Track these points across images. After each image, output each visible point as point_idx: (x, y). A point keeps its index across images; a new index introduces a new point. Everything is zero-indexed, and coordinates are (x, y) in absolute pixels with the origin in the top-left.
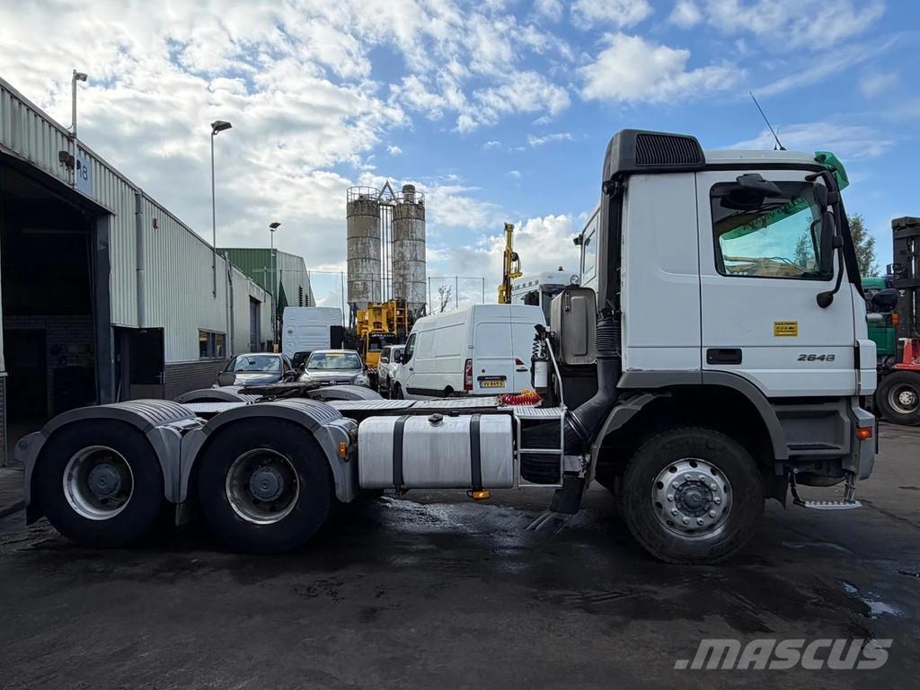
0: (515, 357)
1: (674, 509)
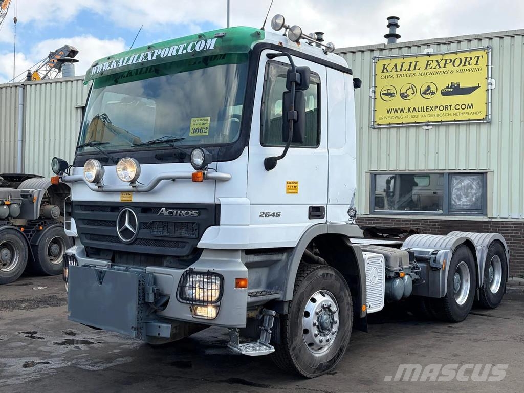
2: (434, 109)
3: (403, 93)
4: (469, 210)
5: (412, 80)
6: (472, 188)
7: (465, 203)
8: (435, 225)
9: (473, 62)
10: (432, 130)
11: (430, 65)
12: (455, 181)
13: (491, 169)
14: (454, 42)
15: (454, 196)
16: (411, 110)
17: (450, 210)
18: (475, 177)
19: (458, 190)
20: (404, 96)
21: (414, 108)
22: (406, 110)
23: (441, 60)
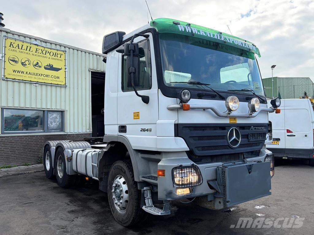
2: (40, 75)
3: (23, 63)
4: (56, 130)
5: (29, 57)
6: (57, 118)
7: (54, 126)
8: (42, 138)
9: (59, 56)
10: (39, 87)
11: (38, 51)
12: (49, 114)
13: (66, 109)
14: (49, 43)
15: (49, 122)
16: (28, 73)
17: (49, 130)
18: (58, 113)
19: (51, 119)
20: (24, 64)
21: (30, 72)
22: (25, 73)
23: (44, 50)
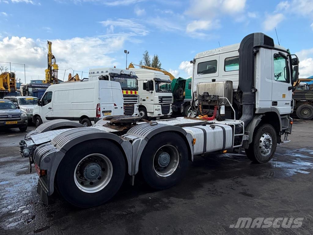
0: (114, 103)
1: (264, 148)
